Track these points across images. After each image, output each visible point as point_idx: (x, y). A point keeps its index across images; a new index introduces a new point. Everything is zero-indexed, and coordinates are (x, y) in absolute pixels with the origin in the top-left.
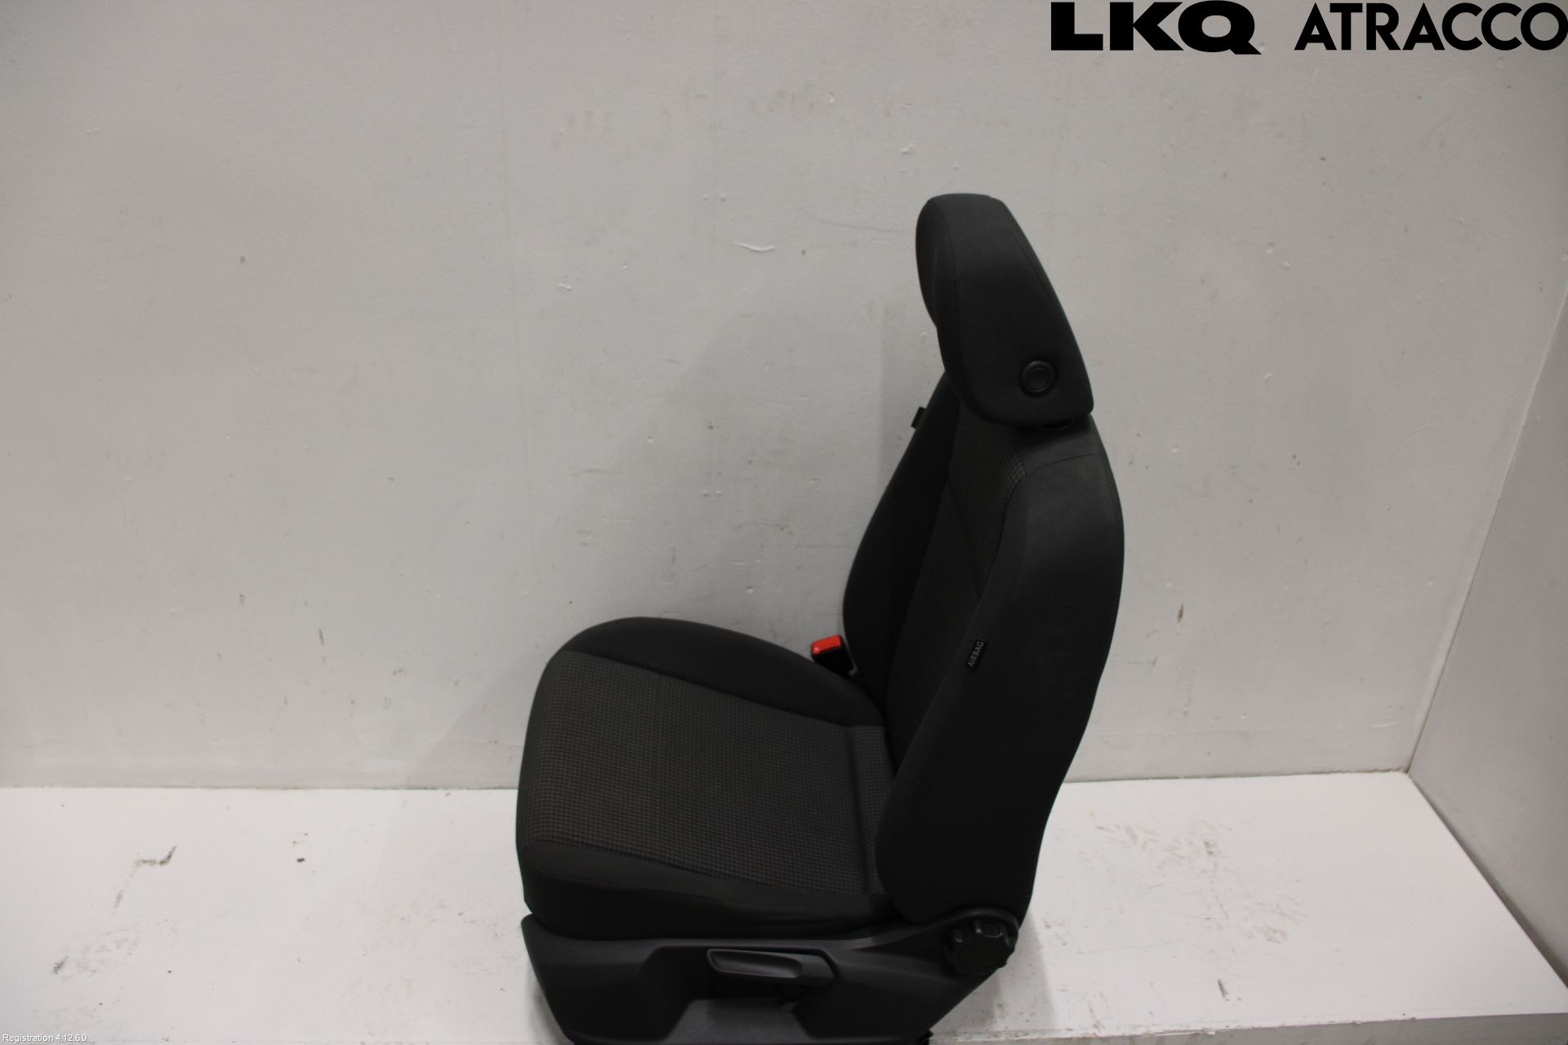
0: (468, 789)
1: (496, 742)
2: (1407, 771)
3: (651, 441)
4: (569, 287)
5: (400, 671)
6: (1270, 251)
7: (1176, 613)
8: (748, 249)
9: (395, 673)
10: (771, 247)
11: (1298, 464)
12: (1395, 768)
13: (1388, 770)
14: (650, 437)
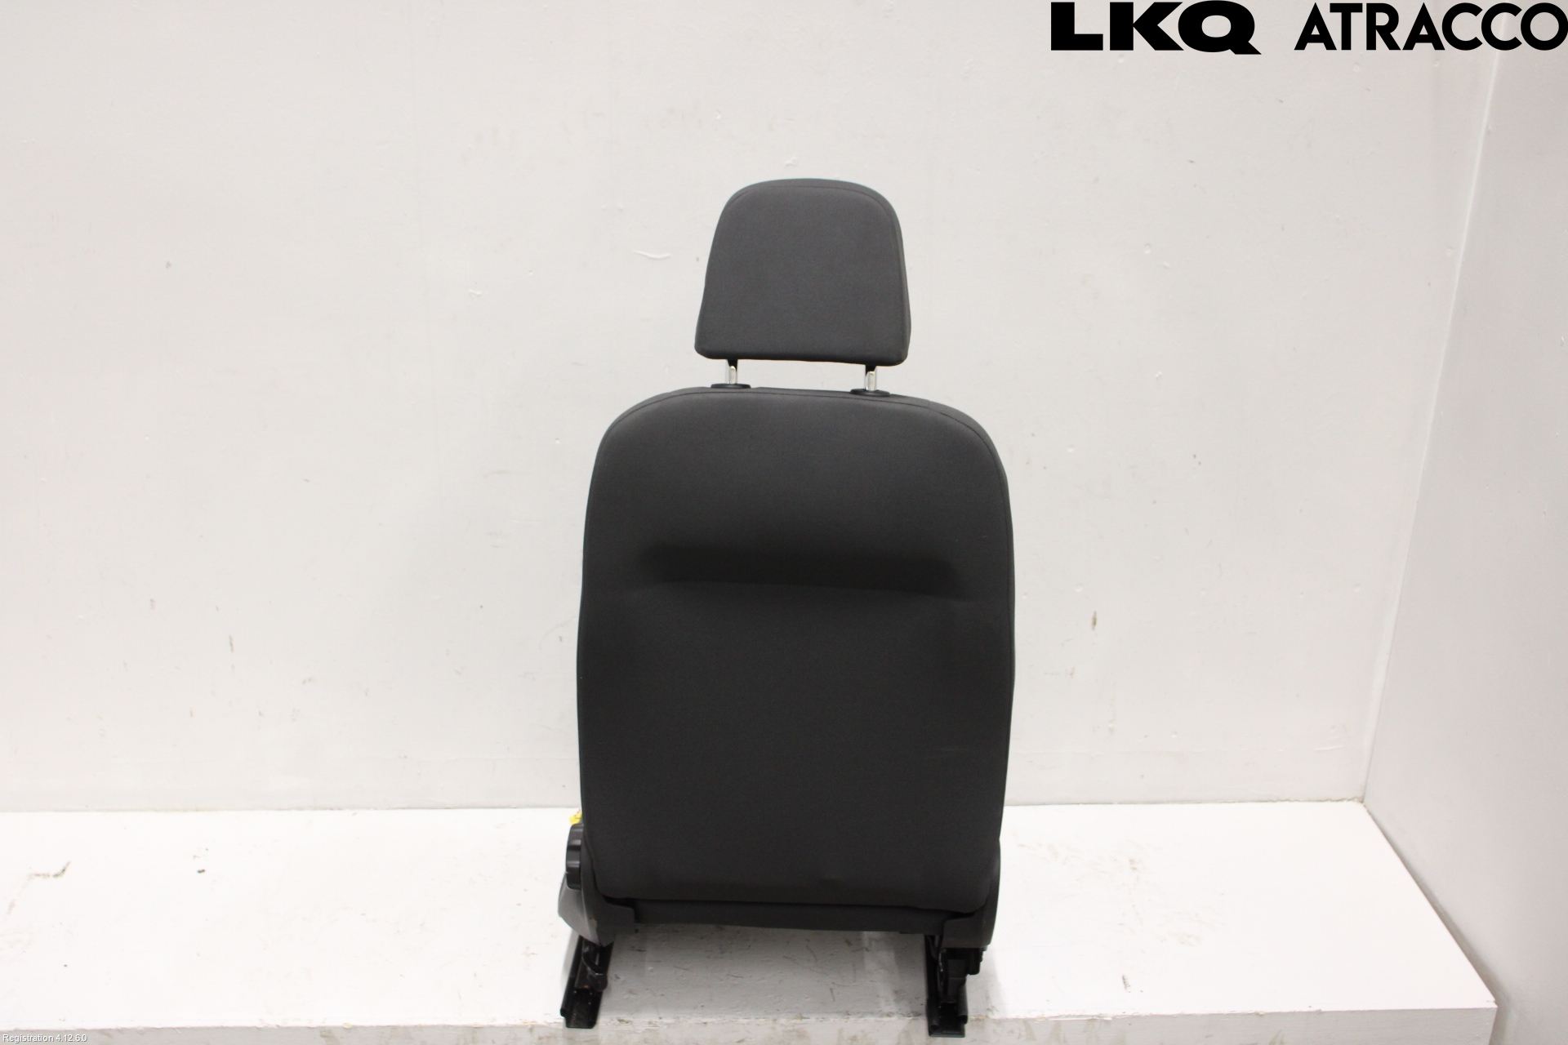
0: (376, 809)
1: (405, 757)
2: (1362, 802)
3: (558, 442)
4: (478, 293)
5: (310, 680)
6: (1148, 252)
7: (1090, 622)
8: (646, 256)
9: (304, 682)
10: (667, 255)
11: (1200, 463)
12: (1350, 798)
13: (1341, 800)
14: (557, 439)
